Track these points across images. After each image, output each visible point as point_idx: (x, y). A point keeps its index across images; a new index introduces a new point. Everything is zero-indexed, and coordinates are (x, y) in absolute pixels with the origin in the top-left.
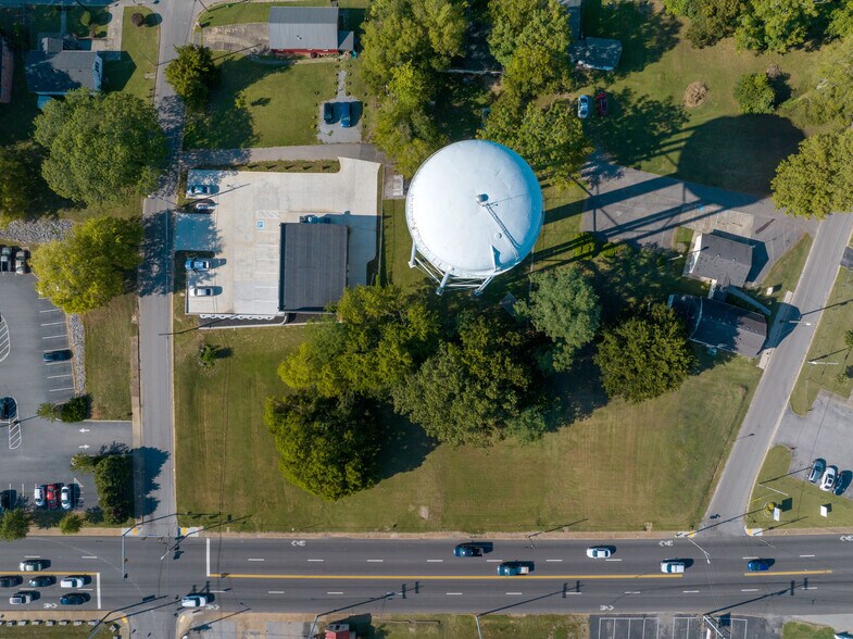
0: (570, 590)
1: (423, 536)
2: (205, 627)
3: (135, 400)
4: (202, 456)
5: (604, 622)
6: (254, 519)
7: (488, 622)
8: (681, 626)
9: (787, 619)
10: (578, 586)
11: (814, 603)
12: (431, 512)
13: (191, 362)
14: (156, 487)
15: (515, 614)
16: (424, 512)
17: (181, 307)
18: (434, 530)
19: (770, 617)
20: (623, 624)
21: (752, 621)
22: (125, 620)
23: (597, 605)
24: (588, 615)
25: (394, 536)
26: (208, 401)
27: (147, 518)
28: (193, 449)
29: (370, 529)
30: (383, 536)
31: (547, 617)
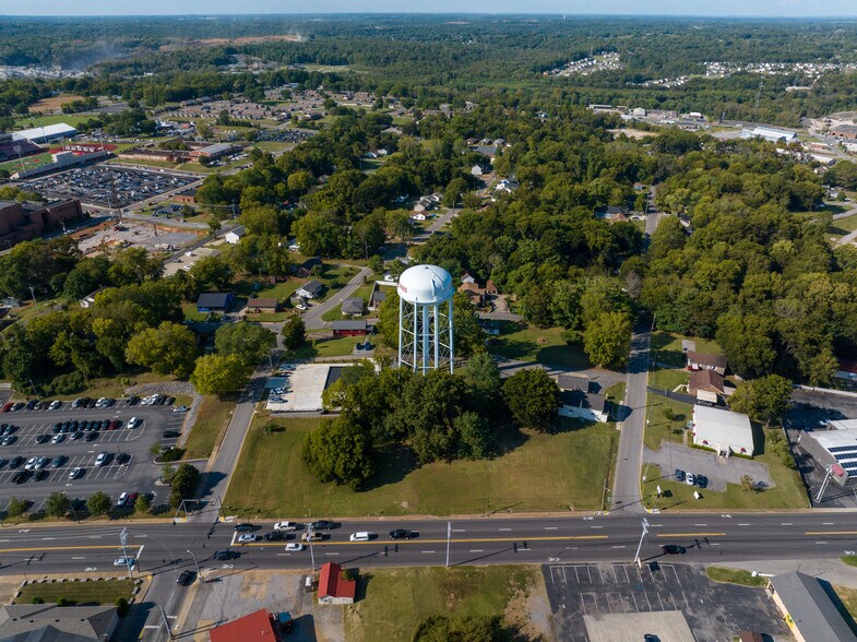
0: (520, 547)
1: (404, 518)
2: (217, 580)
3: (216, 448)
4: (250, 478)
5: (554, 569)
6: (278, 511)
7: (457, 571)
8: (620, 571)
9: (707, 566)
10: (525, 545)
11: (721, 554)
12: (410, 504)
13: (259, 431)
14: (210, 493)
15: (479, 565)
16: (405, 504)
17: (261, 408)
18: (413, 514)
19: (692, 564)
20: (570, 570)
21: (678, 567)
22: (150, 578)
23: (545, 557)
24: (540, 564)
25: (382, 518)
26: (263, 450)
27: (197, 512)
28: (245, 473)
29: (365, 515)
30: (374, 519)
31: (506, 567)
